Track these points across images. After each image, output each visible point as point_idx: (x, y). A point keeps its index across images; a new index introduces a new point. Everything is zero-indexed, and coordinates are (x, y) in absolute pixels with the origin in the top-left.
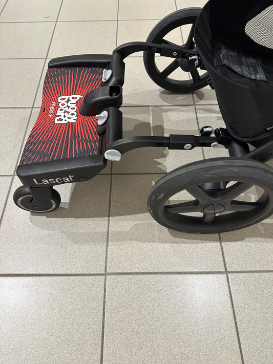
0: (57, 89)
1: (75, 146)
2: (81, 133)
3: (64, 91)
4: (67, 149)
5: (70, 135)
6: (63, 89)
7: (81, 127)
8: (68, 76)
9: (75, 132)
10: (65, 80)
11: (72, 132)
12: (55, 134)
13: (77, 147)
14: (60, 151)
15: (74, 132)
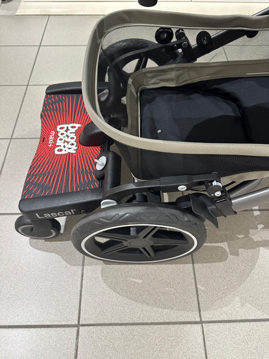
0: (55, 117)
1: (76, 178)
2: (82, 165)
3: (62, 120)
4: (68, 182)
5: (70, 166)
6: (62, 117)
7: (82, 158)
8: (66, 103)
9: (76, 163)
10: (63, 107)
11: (72, 163)
12: (55, 165)
13: (78, 179)
14: (61, 183)
15: (74, 163)
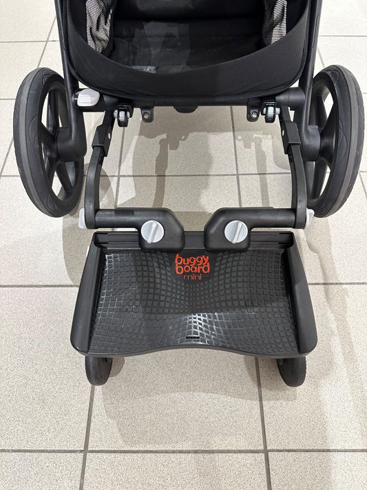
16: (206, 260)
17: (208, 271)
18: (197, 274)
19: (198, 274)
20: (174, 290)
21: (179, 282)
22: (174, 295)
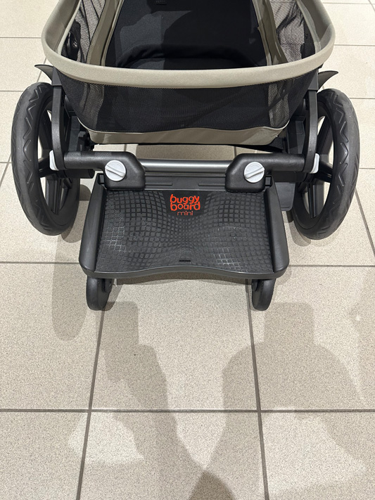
16: (197, 200)
17: (199, 209)
18: (189, 210)
19: (191, 211)
20: (169, 224)
21: (173, 217)
22: (169, 228)
